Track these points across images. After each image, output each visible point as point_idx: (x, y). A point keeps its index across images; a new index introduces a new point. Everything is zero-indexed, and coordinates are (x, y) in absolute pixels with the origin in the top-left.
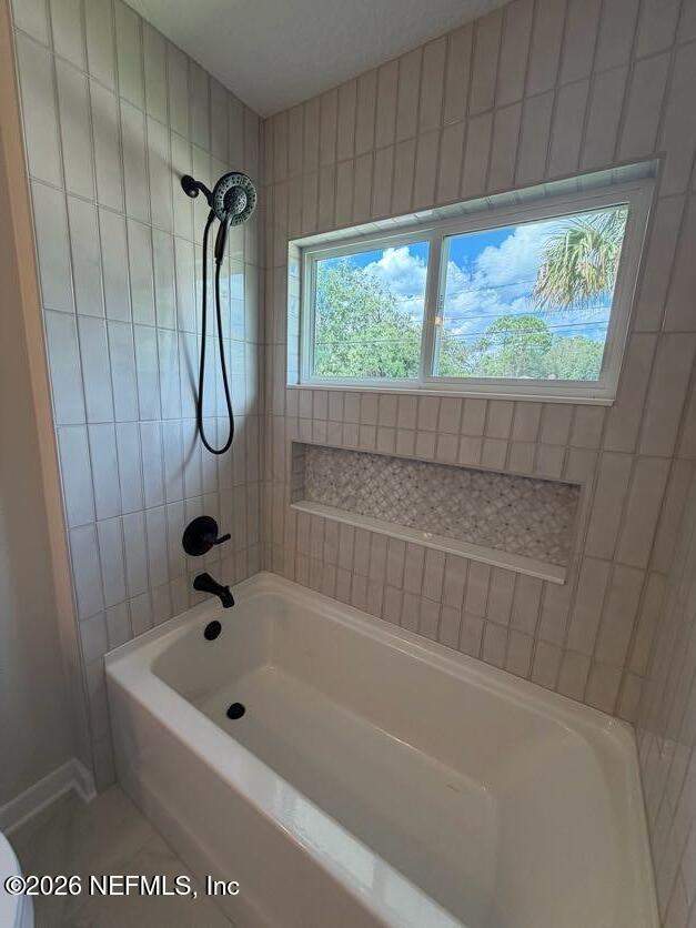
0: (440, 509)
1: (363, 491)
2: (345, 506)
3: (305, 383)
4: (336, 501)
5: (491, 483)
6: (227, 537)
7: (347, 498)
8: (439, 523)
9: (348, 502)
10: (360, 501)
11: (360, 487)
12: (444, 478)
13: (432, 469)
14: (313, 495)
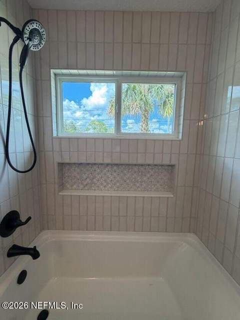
0: (128, 181)
1: (95, 180)
2: (86, 188)
3: (60, 135)
4: (82, 186)
5: (145, 169)
6: (29, 219)
7: (86, 185)
8: (128, 187)
9: (88, 186)
10: (93, 185)
11: (93, 179)
12: (129, 170)
13: (124, 166)
14: (68, 186)
